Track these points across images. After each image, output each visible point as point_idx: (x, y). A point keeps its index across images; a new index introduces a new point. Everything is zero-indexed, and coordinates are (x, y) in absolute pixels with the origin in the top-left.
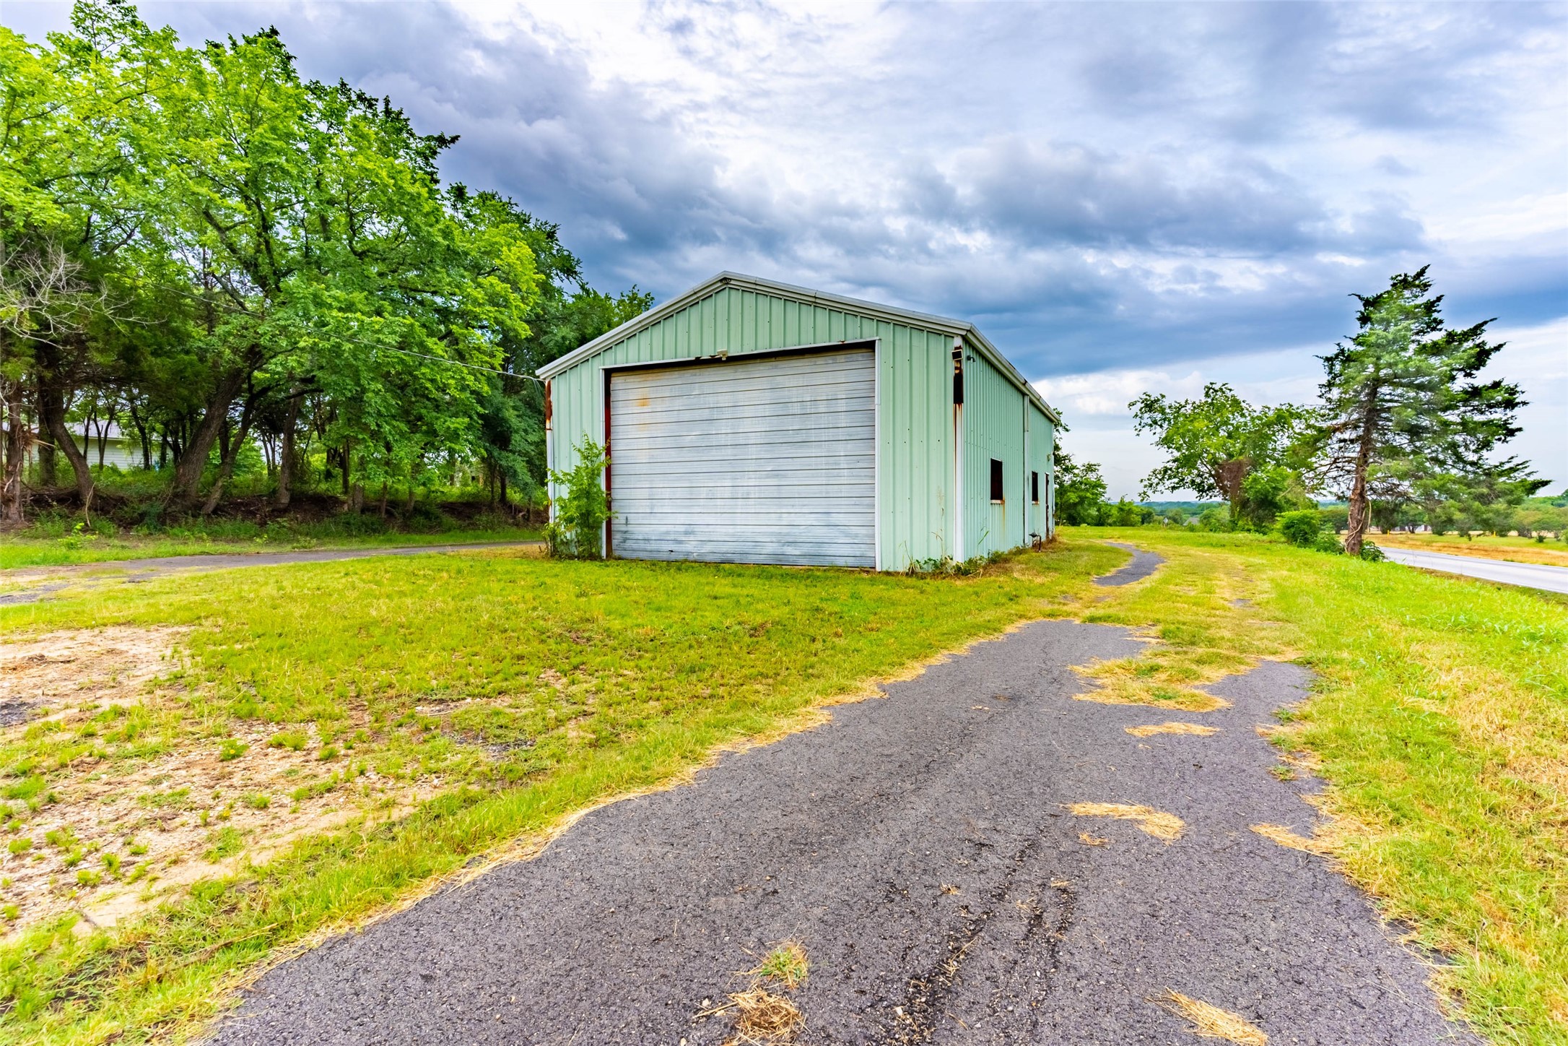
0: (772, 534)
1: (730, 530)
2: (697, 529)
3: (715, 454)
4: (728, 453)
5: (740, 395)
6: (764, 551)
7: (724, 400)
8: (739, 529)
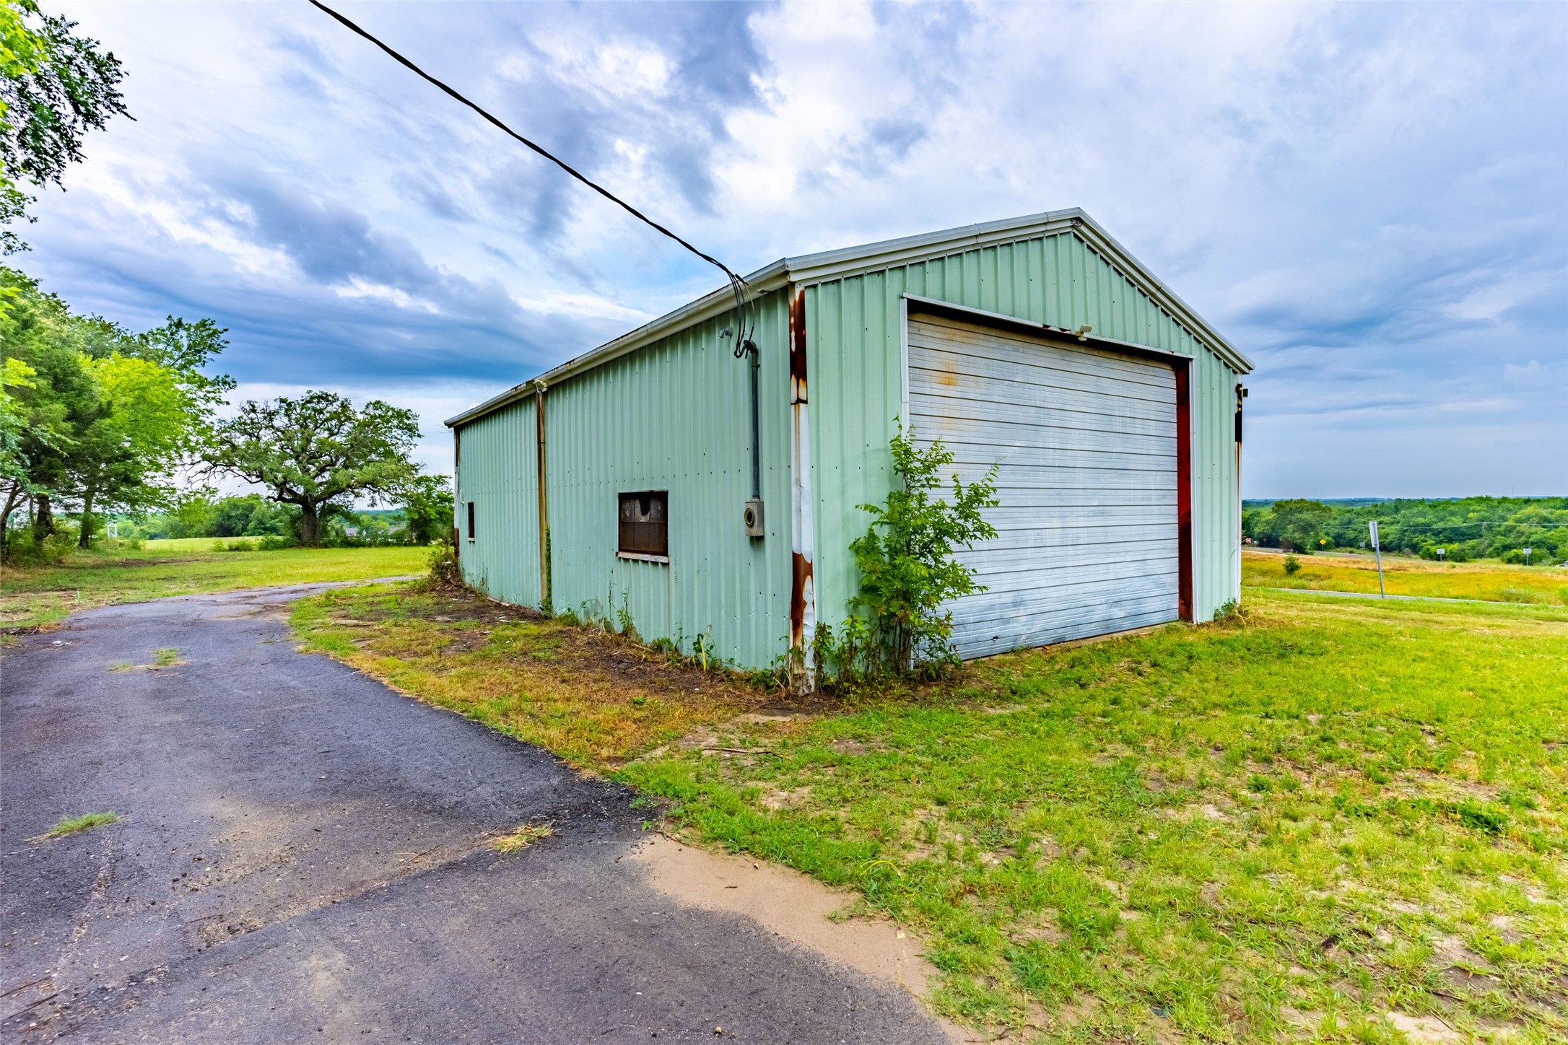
0: (1101, 593)
1: (1063, 592)
2: (1027, 596)
3: (1043, 478)
4: (1054, 478)
5: (1069, 395)
6: (1096, 618)
7: (1052, 398)
8: (1071, 590)
